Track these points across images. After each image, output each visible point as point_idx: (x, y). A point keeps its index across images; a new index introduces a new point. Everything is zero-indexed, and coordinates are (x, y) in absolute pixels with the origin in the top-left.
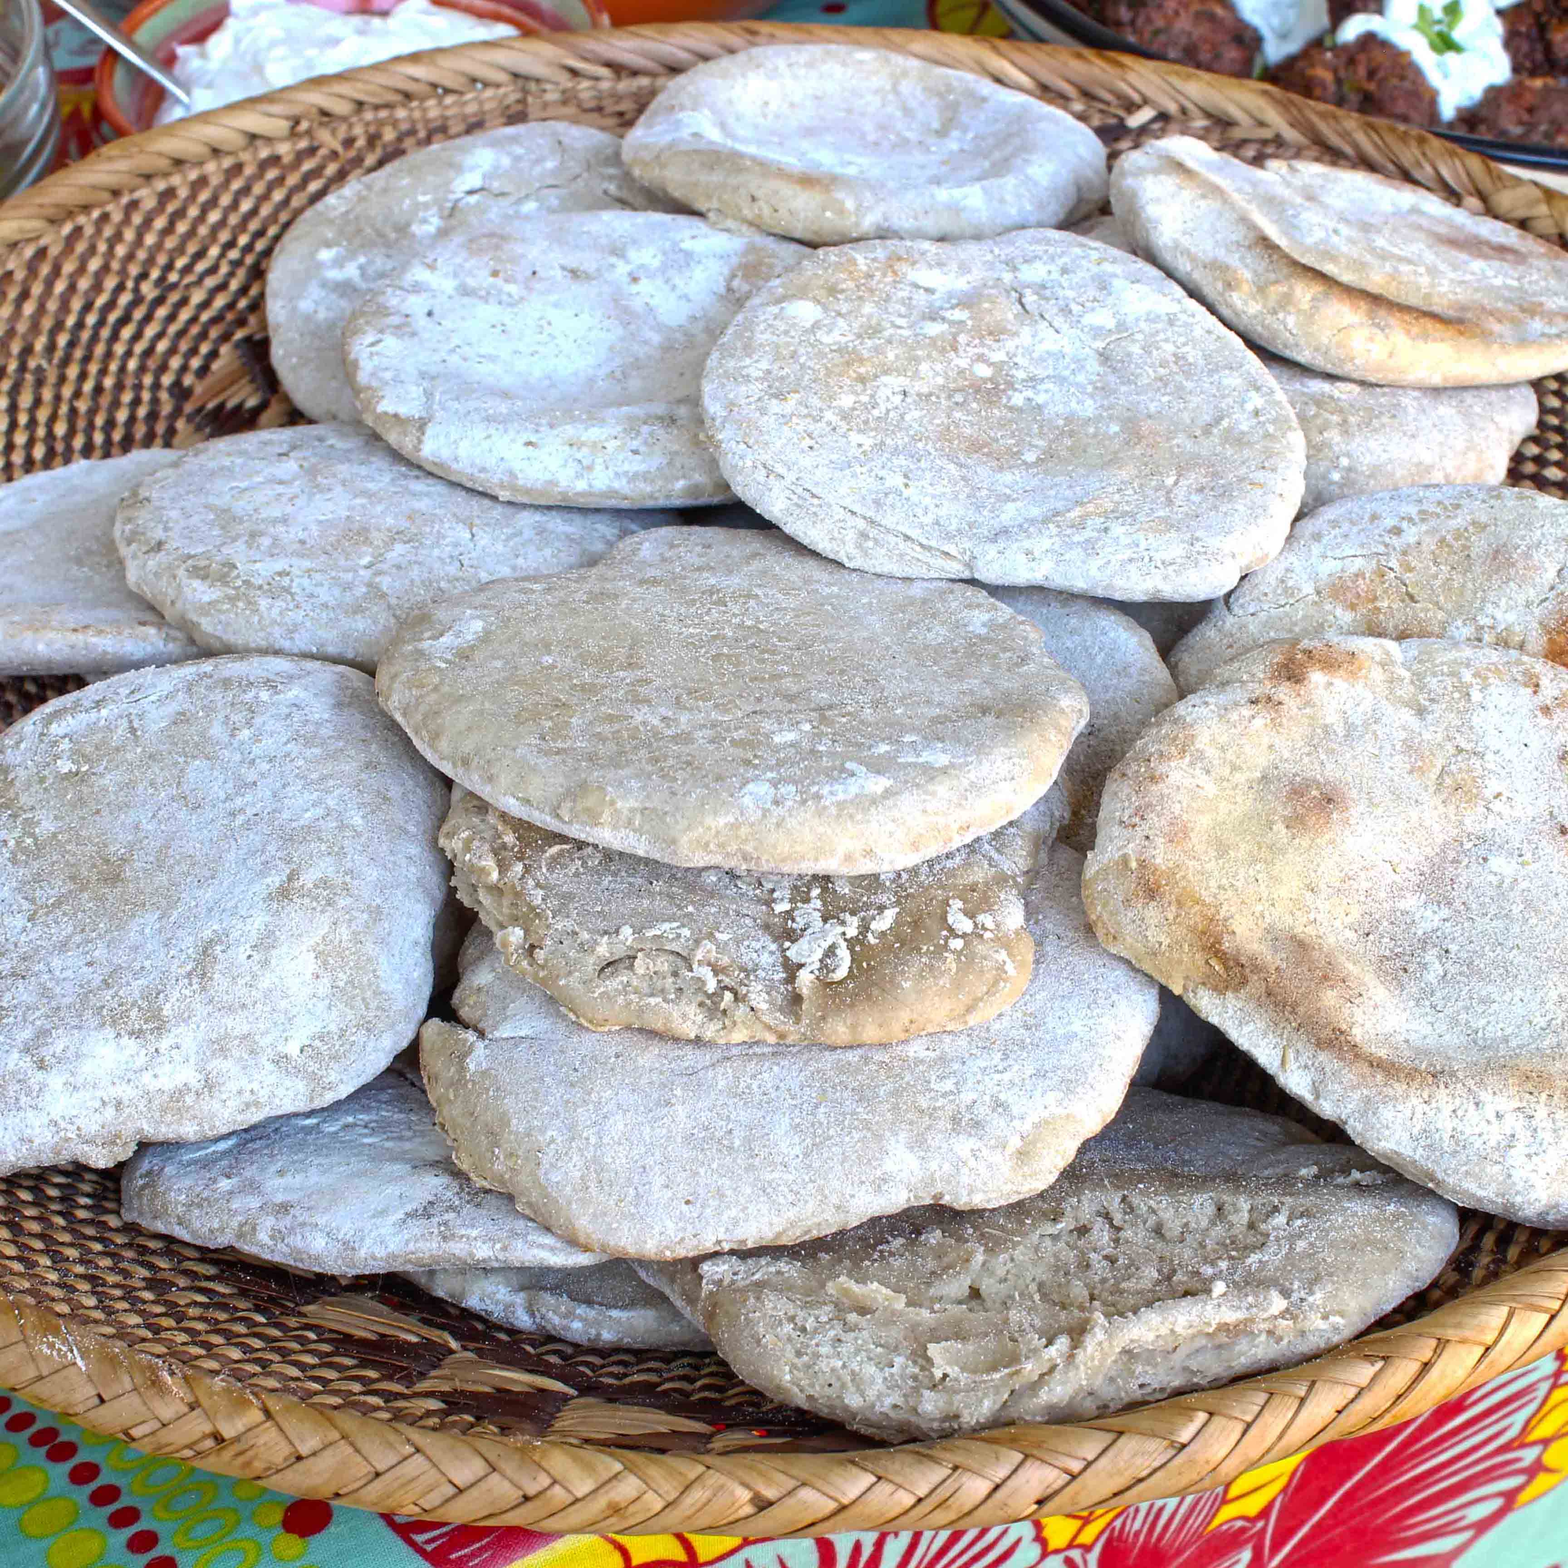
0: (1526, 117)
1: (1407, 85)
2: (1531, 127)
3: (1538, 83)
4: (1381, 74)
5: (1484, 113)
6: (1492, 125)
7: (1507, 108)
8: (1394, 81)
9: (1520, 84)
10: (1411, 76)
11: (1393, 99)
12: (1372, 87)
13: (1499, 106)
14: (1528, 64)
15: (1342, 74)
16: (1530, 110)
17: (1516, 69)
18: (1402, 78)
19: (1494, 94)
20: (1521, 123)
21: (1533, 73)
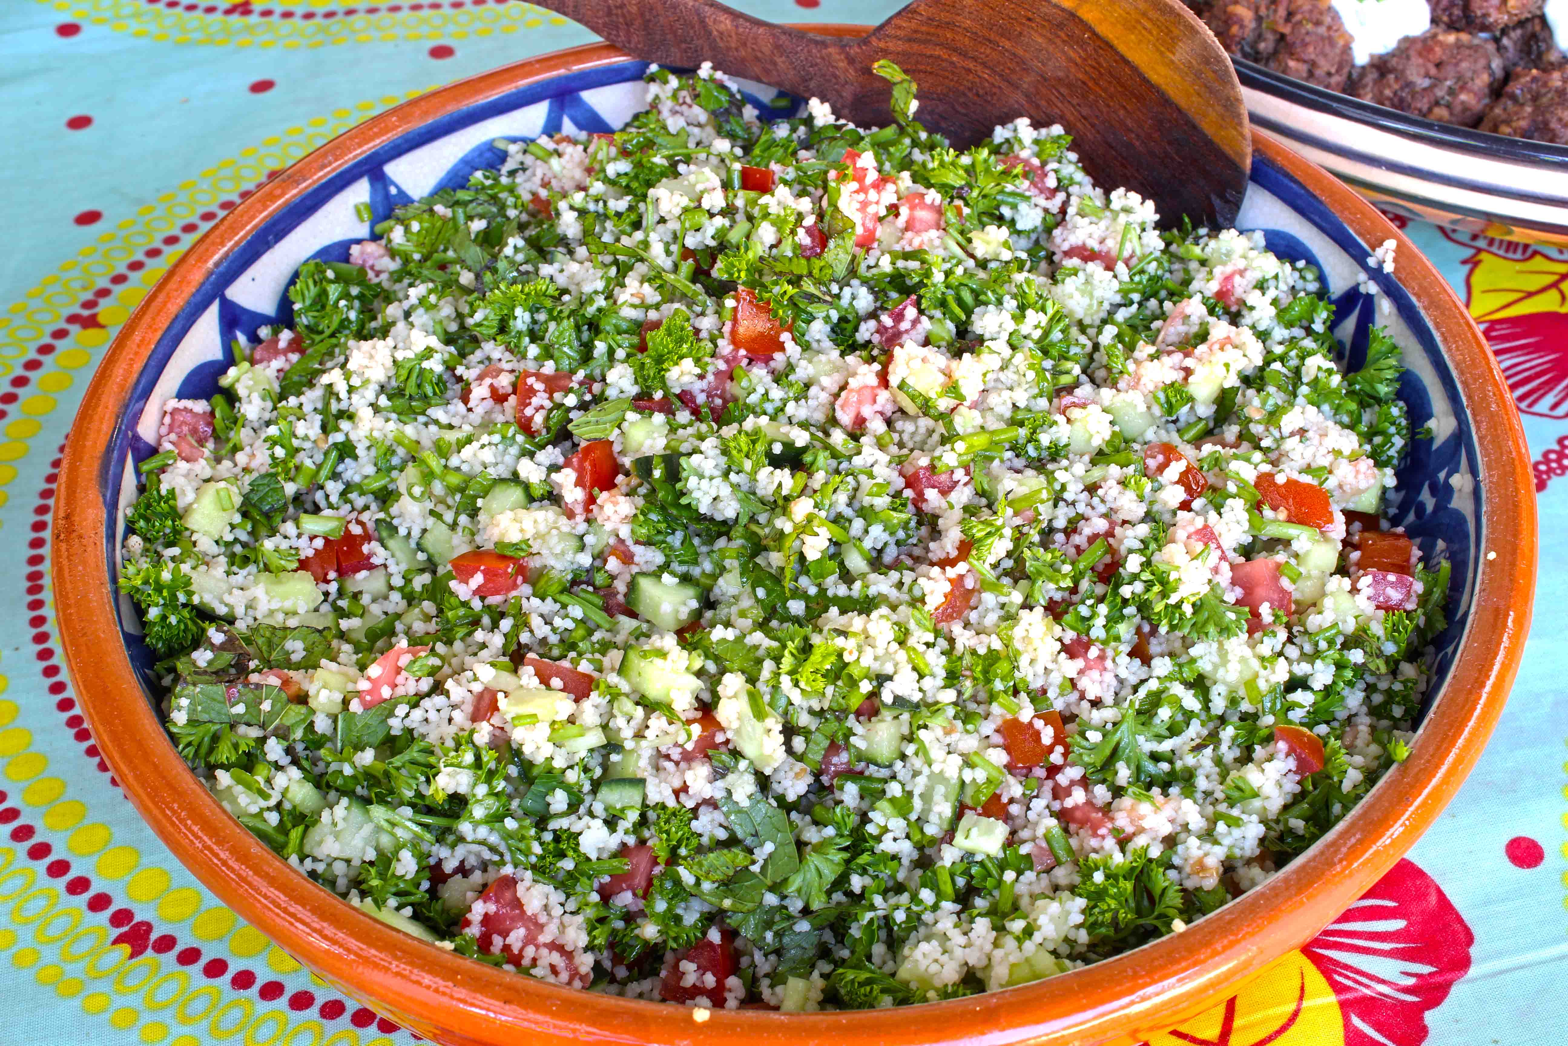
0: (1433, 71)
1: (1322, 30)
2: (1437, 81)
3: (1451, 38)
4: (1298, 17)
5: (1394, 62)
6: (1400, 75)
7: (1416, 60)
8: (1309, 27)
9: (1434, 36)
10: (1328, 20)
11: (1305, 45)
12: (1286, 30)
13: (1408, 58)
14: (1445, 19)
15: (1263, 12)
16: (1438, 65)
17: (1434, 21)
18: (1318, 23)
19: (1407, 46)
20: (1427, 75)
21: (1452, 27)
